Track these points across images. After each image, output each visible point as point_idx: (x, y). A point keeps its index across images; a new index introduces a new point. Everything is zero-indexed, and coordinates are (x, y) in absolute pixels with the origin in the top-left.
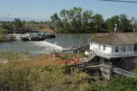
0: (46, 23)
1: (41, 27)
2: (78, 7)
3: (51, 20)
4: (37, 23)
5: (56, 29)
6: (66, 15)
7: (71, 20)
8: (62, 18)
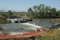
0: (22, 13)
1: (22, 15)
2: (42, 4)
3: (28, 11)
4: (17, 13)
5: (30, 16)
6: (36, 9)
7: (39, 11)
8: (34, 10)
